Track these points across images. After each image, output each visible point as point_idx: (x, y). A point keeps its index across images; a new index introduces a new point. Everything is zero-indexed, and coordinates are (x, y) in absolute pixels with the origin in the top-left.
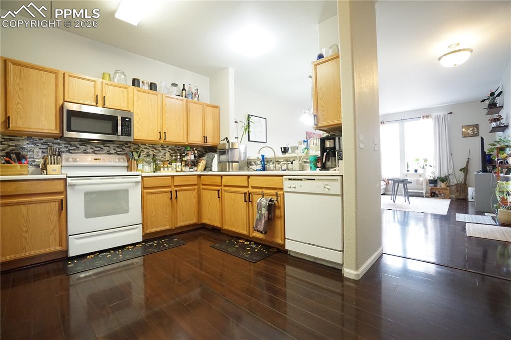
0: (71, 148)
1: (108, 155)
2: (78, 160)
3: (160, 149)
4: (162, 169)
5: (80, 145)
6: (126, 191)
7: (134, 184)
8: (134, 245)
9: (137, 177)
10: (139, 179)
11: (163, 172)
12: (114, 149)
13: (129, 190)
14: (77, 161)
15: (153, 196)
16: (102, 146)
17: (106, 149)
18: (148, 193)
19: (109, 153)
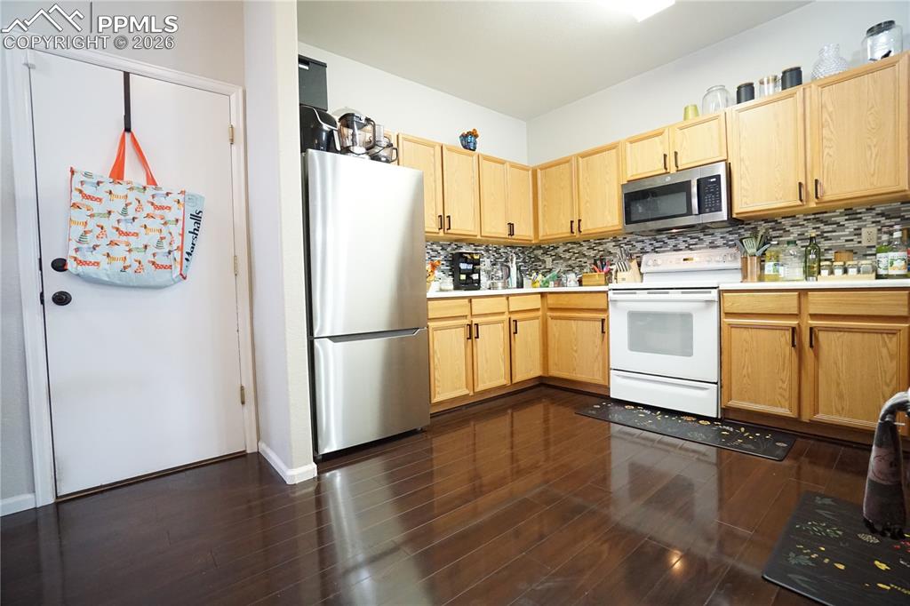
0: (657, 245)
1: (711, 250)
2: (659, 262)
3: (841, 220)
4: (825, 273)
5: (669, 239)
6: (686, 318)
7: (704, 304)
8: (699, 417)
9: (710, 292)
10: (714, 294)
11: (824, 280)
12: (722, 237)
13: (694, 315)
14: (658, 265)
15: (745, 333)
16: (701, 236)
17: (708, 239)
18: (732, 326)
19: (713, 246)
